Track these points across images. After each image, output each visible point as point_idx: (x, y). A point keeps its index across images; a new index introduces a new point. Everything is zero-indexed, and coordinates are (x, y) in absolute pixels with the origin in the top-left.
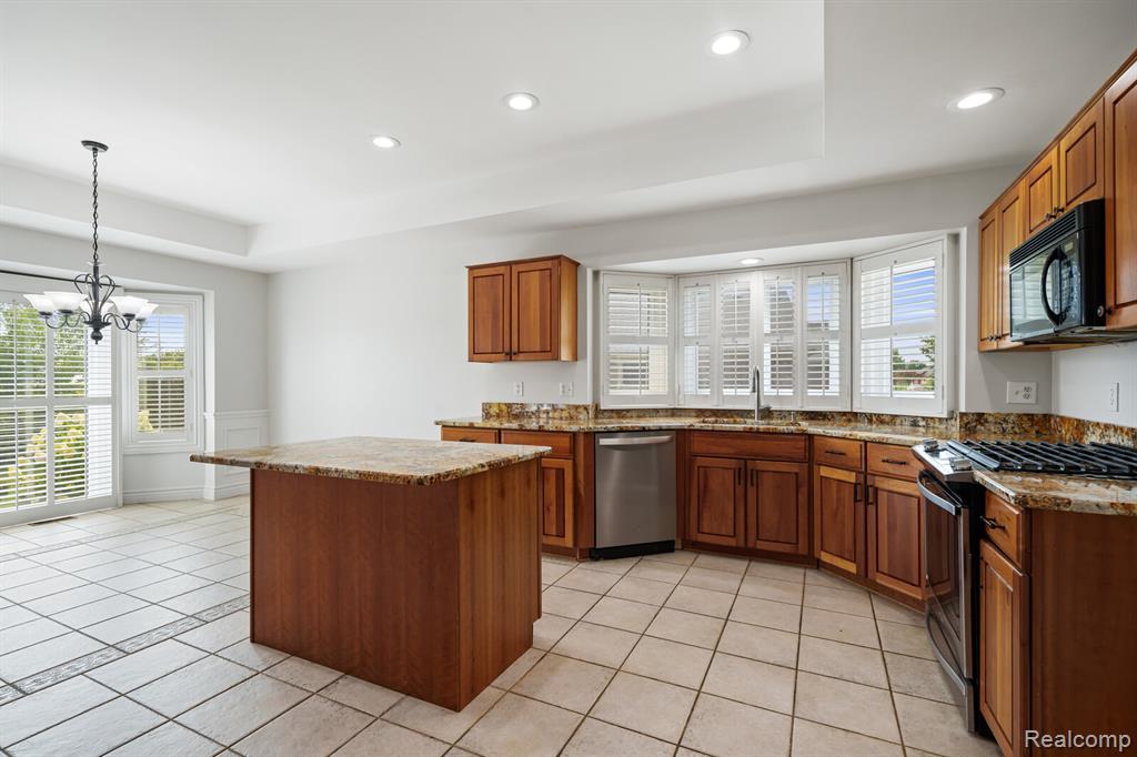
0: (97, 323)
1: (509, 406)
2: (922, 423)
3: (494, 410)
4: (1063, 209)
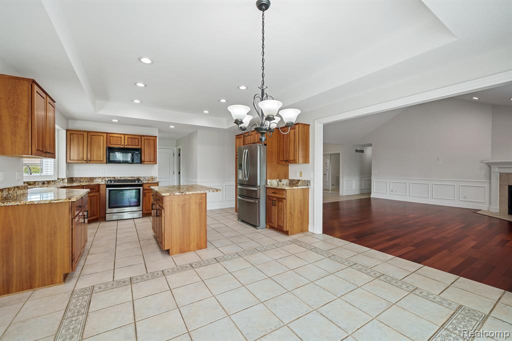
4: (126, 145)
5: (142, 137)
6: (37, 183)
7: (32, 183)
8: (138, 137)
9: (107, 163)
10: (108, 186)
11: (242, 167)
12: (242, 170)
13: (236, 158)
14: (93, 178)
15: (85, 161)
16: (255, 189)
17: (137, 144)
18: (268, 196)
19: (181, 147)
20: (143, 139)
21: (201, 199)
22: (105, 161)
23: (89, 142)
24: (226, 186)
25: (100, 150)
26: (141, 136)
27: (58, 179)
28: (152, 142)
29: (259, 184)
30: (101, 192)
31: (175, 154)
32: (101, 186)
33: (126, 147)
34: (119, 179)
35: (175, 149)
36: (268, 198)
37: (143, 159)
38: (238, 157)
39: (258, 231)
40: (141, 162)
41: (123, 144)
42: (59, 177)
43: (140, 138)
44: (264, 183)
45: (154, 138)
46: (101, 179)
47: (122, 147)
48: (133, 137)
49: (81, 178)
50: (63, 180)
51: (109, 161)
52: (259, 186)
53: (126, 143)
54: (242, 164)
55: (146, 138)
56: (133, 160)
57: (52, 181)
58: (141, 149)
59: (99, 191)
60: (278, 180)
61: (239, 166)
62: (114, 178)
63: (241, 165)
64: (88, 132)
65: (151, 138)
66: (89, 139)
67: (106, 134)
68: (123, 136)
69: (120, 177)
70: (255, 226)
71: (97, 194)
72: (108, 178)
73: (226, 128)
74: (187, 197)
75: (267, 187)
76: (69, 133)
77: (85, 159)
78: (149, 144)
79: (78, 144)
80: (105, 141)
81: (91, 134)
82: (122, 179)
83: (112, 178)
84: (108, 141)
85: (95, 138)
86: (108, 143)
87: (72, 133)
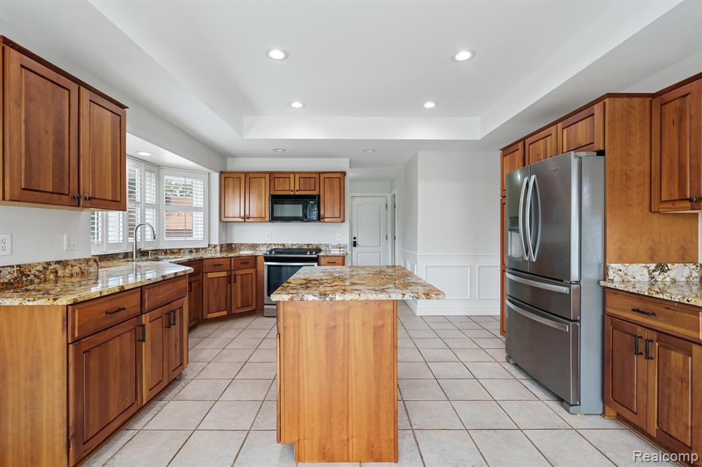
2: (194, 251)
4: (297, 191)
5: (321, 175)
6: (182, 251)
7: (176, 251)
8: (314, 175)
9: (270, 221)
10: (267, 259)
11: (517, 224)
12: (518, 231)
13: (503, 204)
14: (256, 245)
15: (242, 218)
16: (564, 289)
17: (312, 188)
18: (612, 316)
19: (395, 191)
20: (322, 179)
21: (381, 315)
22: (267, 218)
23: (247, 188)
24: (479, 267)
25: (262, 200)
26: (319, 173)
27: (209, 245)
28: (336, 182)
29: (575, 275)
30: (258, 268)
31: (389, 206)
32: (259, 258)
33: (297, 193)
34: (290, 247)
35: (389, 196)
36: (610, 323)
37: (322, 213)
38: (507, 200)
39: (571, 419)
40: (320, 218)
41: (292, 188)
42: (211, 243)
43: (317, 176)
44: (592, 274)
45: (339, 175)
46: (265, 246)
47: (292, 193)
48: (306, 176)
49: (241, 244)
50: (215, 246)
51: (274, 219)
52: (578, 283)
53: (297, 188)
54: (517, 217)
55: (326, 175)
56: (305, 215)
57: (202, 249)
58: (319, 196)
59: (255, 266)
60: (653, 266)
61: (510, 222)
62: (284, 245)
63: (514, 221)
64: (246, 174)
65: (335, 175)
66: (247, 184)
67: (268, 175)
68: (292, 176)
69: (292, 245)
70: (561, 400)
71: (252, 271)
72: (275, 245)
73: (479, 138)
74: (340, 308)
75: (604, 288)
76: (223, 175)
77: (242, 215)
78: (331, 188)
79: (234, 190)
80: (268, 185)
81: (250, 175)
82: (294, 247)
83: (281, 245)
84: (272, 185)
85: (254, 182)
86: (272, 189)
87: (228, 175)
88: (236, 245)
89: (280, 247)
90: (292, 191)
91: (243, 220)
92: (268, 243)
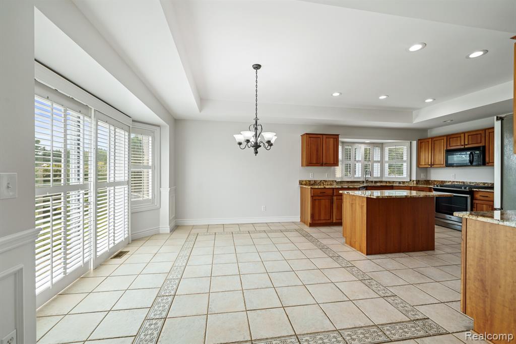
0: (257, 146)
1: (310, 181)
3: (304, 183)
4: (467, 145)
5: (486, 131)
8: (481, 132)
9: (447, 167)
14: (444, 181)
17: (479, 141)
20: (487, 134)
22: (445, 165)
23: (433, 147)
25: (441, 154)
27: (410, 180)
33: (466, 147)
34: (469, 184)
37: (487, 159)
40: (485, 163)
41: (463, 143)
42: (412, 179)
43: (483, 132)
46: (450, 182)
47: (463, 147)
48: (474, 134)
49: (434, 180)
50: (414, 181)
53: (466, 143)
55: (490, 130)
56: (471, 161)
57: (407, 182)
58: (484, 147)
62: (464, 182)
64: (432, 139)
66: (433, 145)
67: (446, 137)
68: (463, 135)
69: (470, 183)
72: (457, 182)
76: (419, 141)
77: (430, 163)
79: (425, 151)
80: (445, 144)
81: (434, 139)
82: (472, 184)
83: (461, 182)
84: (448, 143)
85: (437, 143)
86: (448, 146)
87: (422, 141)
88: (431, 181)
89: (461, 184)
90: (462, 145)
91: (430, 166)
92: (452, 180)
